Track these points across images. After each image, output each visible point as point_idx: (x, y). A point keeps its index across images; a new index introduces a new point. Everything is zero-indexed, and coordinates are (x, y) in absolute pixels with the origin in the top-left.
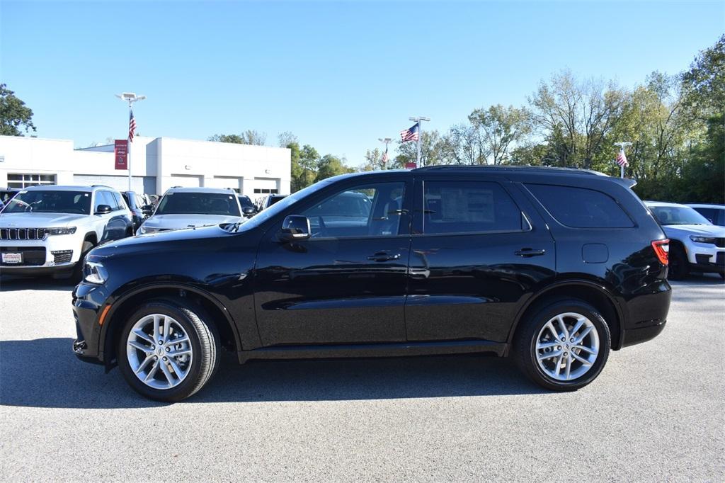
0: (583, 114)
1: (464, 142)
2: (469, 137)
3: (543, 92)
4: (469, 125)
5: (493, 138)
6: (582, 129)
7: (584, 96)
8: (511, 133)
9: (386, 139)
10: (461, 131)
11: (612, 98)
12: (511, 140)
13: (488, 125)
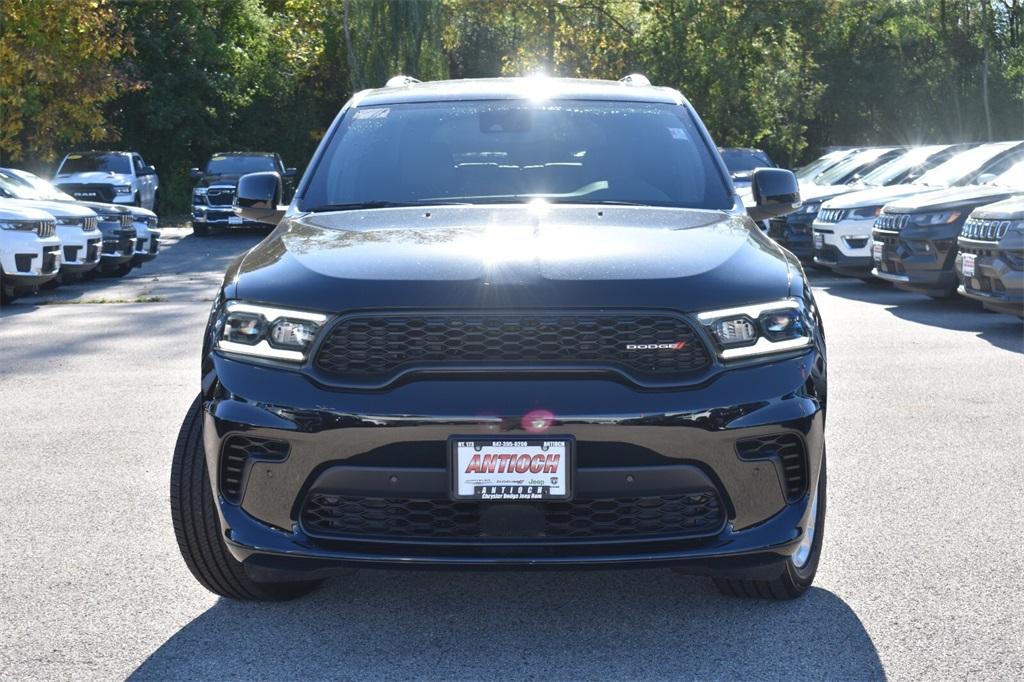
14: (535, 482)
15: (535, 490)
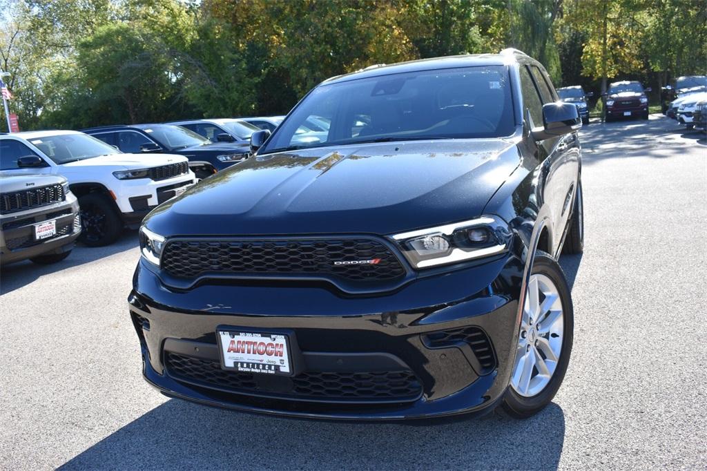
14: (269, 362)
15: (270, 367)
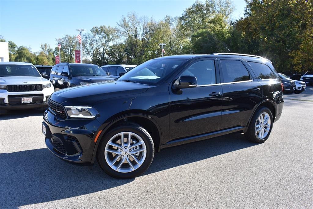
0: (140, 31)
1: (89, 41)
2: (92, 39)
3: (124, 21)
4: (92, 34)
5: (102, 40)
6: (140, 38)
7: (140, 24)
8: (110, 38)
9: (59, 39)
10: (88, 36)
11: (152, 25)
12: (110, 41)
13: (100, 34)
